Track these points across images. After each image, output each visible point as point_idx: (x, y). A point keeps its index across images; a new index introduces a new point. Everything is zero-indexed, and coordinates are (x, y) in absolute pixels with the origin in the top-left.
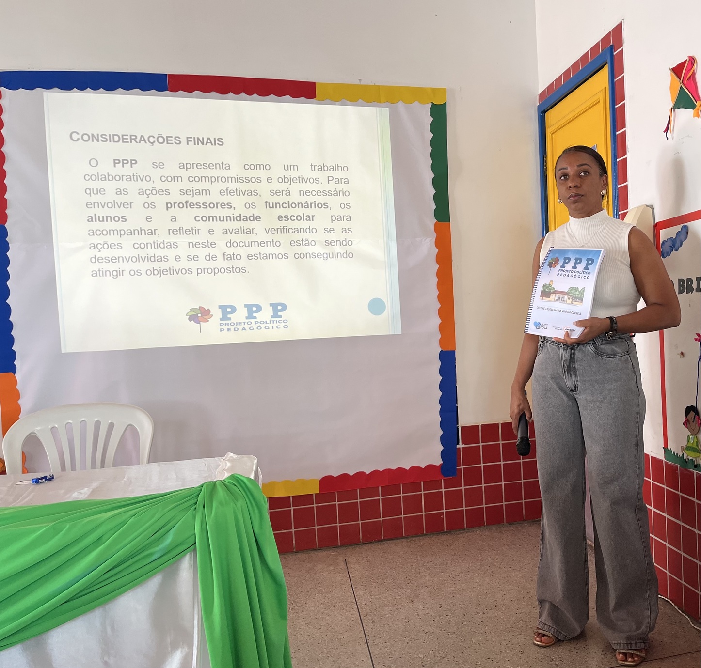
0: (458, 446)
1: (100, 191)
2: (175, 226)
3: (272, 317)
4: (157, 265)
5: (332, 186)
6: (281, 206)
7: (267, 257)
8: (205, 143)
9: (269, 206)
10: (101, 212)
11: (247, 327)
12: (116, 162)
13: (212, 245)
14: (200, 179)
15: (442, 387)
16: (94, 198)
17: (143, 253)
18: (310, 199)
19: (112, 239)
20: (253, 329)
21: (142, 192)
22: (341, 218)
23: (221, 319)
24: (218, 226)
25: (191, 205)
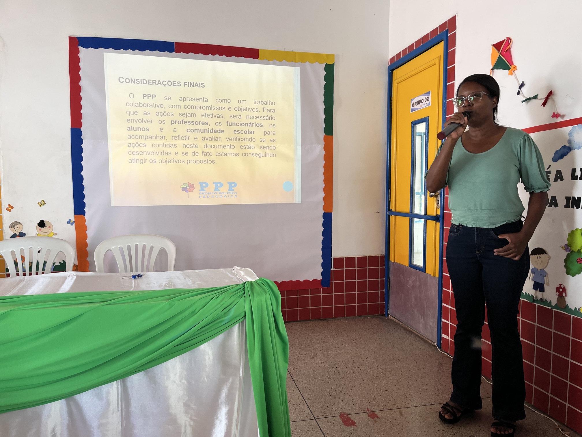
0: (331, 269)
1: (135, 113)
2: (176, 134)
3: (229, 190)
4: (165, 157)
5: (265, 114)
6: (236, 124)
7: (227, 154)
8: (194, 86)
9: (229, 124)
10: (135, 125)
11: (214, 195)
12: (144, 96)
13: (196, 146)
14: (191, 107)
15: (324, 234)
16: (131, 117)
17: (157, 150)
18: (253, 121)
19: (141, 141)
20: (218, 197)
21: (158, 114)
22: (269, 133)
23: (200, 190)
24: (200, 135)
25: (185, 123)
